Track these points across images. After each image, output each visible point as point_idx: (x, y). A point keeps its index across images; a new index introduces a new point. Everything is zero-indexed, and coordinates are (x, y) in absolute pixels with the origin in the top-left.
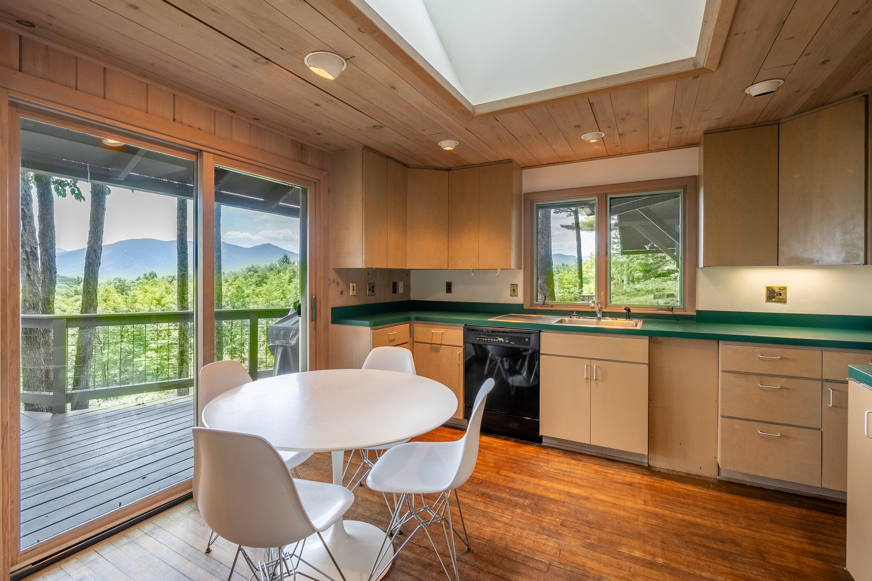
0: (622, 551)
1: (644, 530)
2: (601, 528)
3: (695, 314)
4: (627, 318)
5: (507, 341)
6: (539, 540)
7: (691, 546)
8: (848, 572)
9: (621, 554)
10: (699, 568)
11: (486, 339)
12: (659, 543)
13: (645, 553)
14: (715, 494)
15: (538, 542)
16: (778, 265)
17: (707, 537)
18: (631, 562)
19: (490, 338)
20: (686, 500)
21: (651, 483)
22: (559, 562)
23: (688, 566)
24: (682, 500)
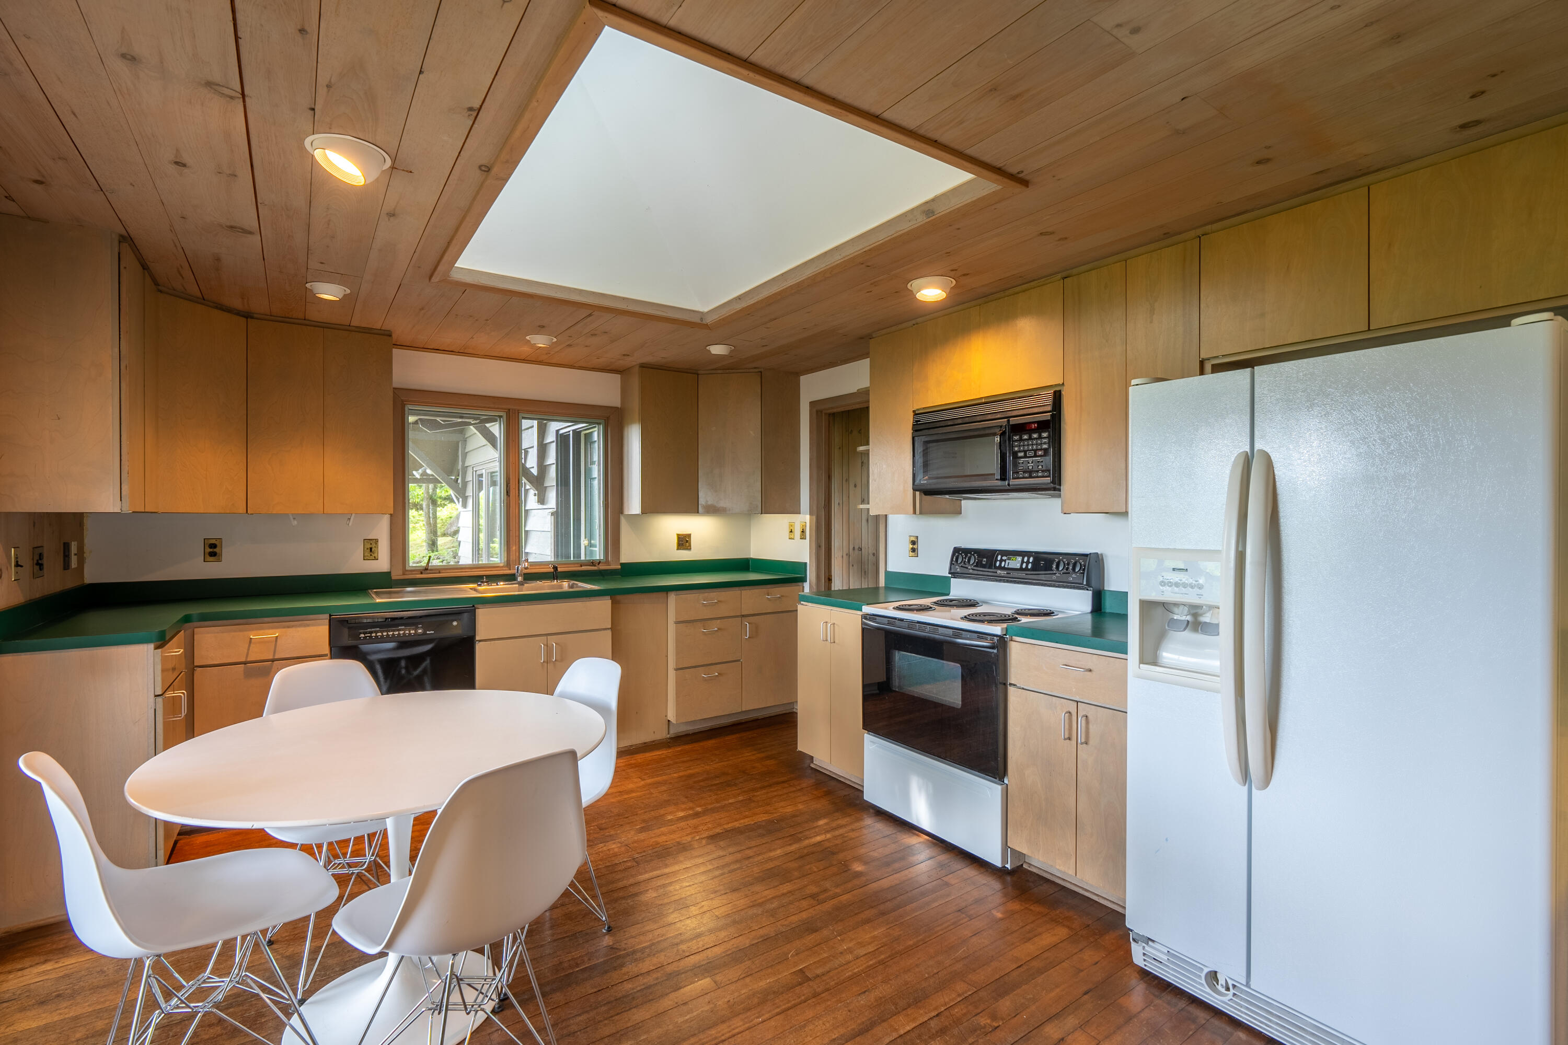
0: (669, 818)
1: (665, 797)
2: (635, 813)
3: (620, 567)
4: (554, 579)
5: (420, 631)
6: (600, 850)
7: (705, 790)
8: (801, 751)
9: (671, 820)
10: (724, 800)
11: (379, 634)
12: (685, 800)
13: (684, 811)
14: (680, 749)
15: (602, 852)
16: (698, 513)
17: (707, 779)
18: (684, 821)
19: (387, 631)
20: (666, 763)
21: (627, 763)
22: (637, 853)
23: (717, 802)
24: (663, 763)
